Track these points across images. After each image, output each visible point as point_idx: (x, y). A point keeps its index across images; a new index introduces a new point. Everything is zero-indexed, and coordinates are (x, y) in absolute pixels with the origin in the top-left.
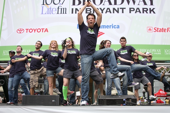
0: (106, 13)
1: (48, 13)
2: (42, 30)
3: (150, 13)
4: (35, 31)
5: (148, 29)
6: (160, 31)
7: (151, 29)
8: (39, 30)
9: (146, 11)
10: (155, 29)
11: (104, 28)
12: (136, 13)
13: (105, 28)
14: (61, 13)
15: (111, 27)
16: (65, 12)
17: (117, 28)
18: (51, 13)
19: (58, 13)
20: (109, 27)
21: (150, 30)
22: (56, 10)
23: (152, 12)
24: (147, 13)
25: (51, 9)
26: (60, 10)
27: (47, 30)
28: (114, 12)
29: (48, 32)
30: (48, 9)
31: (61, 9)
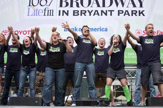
0: (94, 15)
1: (34, 15)
2: (28, 32)
3: (140, 15)
4: (21, 33)
5: (137, 32)
7: (140, 32)
8: (25, 33)
9: (135, 14)
10: (144, 32)
11: (91, 31)
12: (124, 15)
13: (93, 31)
14: (48, 15)
16: (51, 14)
17: (105, 31)
18: (37, 14)
19: (45, 15)
20: (97, 30)
22: (43, 12)
25: (38, 11)
26: (46, 12)
28: (102, 15)
30: (35, 10)
31: (48, 11)
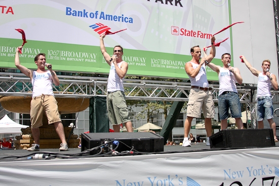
2: (1, 9)
3: (176, 5)
5: (173, 29)
6: (188, 34)
7: (177, 30)
9: (170, 1)
10: (182, 30)
11: (109, 19)
12: (156, 2)
13: (112, 20)
15: (121, 19)
17: (129, 22)
20: (118, 19)
21: (175, 31)
23: (178, 4)
24: (172, 4)
27: (10, 10)
29: (13, 13)
